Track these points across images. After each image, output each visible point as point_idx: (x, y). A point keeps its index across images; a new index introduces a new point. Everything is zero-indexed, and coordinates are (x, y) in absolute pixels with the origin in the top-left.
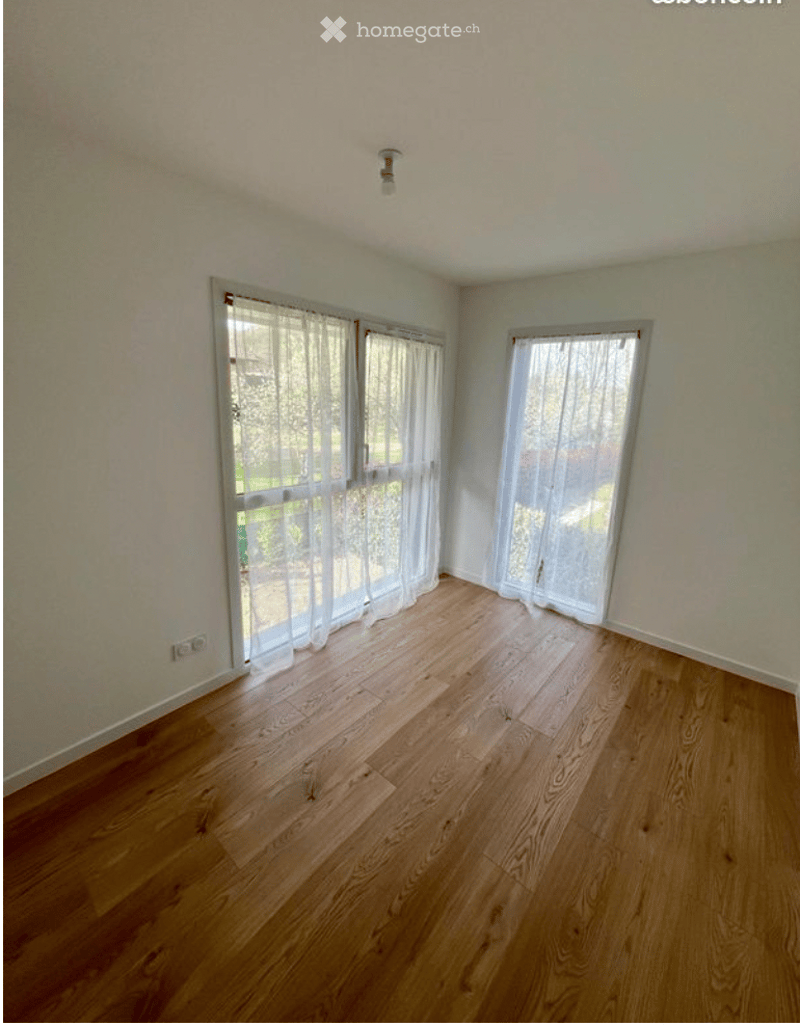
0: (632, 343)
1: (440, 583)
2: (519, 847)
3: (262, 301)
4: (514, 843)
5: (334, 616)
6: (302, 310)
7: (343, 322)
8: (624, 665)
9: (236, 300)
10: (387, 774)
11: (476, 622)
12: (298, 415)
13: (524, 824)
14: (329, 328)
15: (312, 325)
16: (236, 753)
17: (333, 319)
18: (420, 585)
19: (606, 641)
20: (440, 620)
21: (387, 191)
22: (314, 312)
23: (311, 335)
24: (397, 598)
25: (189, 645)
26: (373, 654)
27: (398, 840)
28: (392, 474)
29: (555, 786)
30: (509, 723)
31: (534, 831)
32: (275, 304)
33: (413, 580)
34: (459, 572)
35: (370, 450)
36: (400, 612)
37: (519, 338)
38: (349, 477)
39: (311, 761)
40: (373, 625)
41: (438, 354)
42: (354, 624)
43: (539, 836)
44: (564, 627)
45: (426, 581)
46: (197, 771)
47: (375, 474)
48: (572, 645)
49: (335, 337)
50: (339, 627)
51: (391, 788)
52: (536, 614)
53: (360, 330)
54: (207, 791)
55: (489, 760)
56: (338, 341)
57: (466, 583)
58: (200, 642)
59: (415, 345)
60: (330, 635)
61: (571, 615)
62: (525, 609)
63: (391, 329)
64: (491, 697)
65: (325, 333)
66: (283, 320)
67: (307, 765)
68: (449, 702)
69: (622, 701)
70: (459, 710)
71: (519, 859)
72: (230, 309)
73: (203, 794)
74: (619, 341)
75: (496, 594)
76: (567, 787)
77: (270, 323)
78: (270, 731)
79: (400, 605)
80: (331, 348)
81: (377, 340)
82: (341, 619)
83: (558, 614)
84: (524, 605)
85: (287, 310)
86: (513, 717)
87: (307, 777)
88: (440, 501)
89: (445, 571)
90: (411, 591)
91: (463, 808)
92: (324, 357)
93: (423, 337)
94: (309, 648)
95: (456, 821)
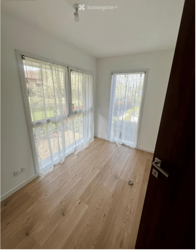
0: (143, 75)
1: (94, 140)
2: (125, 219)
3: (36, 59)
4: (123, 218)
5: (66, 153)
6: (50, 63)
7: (64, 67)
8: (143, 158)
9: (26, 58)
10: (85, 202)
11: (105, 150)
12: (52, 94)
13: (125, 211)
14: (59, 69)
15: (54, 68)
16: (38, 202)
17: (60, 66)
18: (89, 140)
19: (138, 152)
20: (95, 150)
21: (77, 20)
22: (54, 64)
23: (54, 72)
24: (83, 145)
25: (20, 170)
26: (78, 163)
27: (91, 224)
28: (80, 112)
29: (131, 197)
30: (117, 180)
31: (128, 213)
32: (41, 60)
33: (88, 139)
34: (99, 136)
35: (74, 106)
36: (85, 149)
37: (113, 73)
38: (68, 114)
39: (62, 202)
40: (77, 154)
41: (92, 77)
42: (72, 154)
43: (129, 214)
44: (127, 149)
45: (91, 140)
46: (25, 212)
47: (76, 112)
48: (130, 154)
49: (61, 72)
50: (68, 156)
51: (87, 206)
52: (119, 146)
53: (69, 70)
54: (29, 219)
55: (113, 192)
56: (62, 73)
57: (101, 139)
58: (24, 169)
59: (85, 75)
60: (65, 159)
61: (128, 146)
62: (117, 145)
63: (78, 70)
64: (112, 172)
65: (58, 71)
66: (44, 66)
67: (61, 203)
68: (100, 176)
69: (144, 168)
70: (104, 177)
71: (125, 223)
72: (24, 61)
73: (27, 221)
74: (140, 74)
75: (109, 141)
76: (135, 197)
77: (39, 67)
78: (49, 193)
79: (84, 147)
80: (60, 76)
81: (74, 73)
82: (68, 153)
83: (125, 146)
84: (116, 144)
85: (45, 62)
86: (118, 177)
87: (61, 207)
88: (94, 118)
89: (95, 136)
90: (87, 143)
91: (108, 209)
92: (58, 79)
93: (87, 73)
94: (59, 164)
95: (107, 214)
